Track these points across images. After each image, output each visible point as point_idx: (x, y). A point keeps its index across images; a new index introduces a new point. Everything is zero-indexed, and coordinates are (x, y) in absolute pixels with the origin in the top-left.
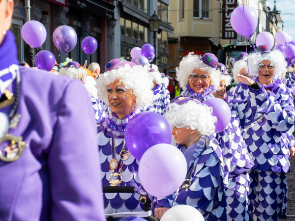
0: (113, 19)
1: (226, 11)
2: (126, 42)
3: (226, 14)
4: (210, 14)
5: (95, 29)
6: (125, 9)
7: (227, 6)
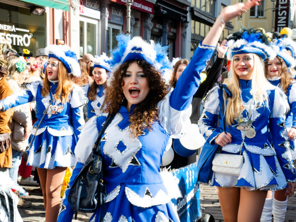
0: (186, 22)
1: (279, 10)
2: (195, 39)
3: (279, 12)
4: (264, 13)
5: (172, 30)
6: (195, 13)
7: (280, 6)
